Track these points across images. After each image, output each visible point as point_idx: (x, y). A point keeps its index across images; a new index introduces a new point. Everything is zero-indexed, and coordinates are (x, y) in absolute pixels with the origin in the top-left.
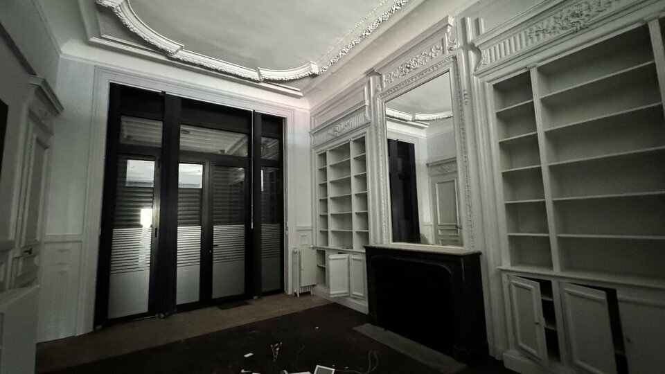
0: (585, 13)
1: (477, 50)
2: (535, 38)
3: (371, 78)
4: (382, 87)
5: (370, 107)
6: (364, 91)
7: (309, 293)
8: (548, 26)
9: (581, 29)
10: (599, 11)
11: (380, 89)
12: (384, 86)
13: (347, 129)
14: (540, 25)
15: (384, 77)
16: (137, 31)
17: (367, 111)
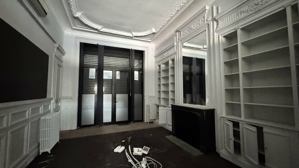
0: (260, 3)
1: (217, 21)
2: (240, 15)
3: (177, 33)
4: (181, 37)
5: (176, 46)
6: (174, 39)
7: (153, 122)
8: (245, 10)
9: (259, 11)
10: (267, 2)
11: (180, 38)
12: (182, 37)
13: (168, 55)
14: (242, 9)
15: (182, 32)
16: (87, 23)
17: (175, 47)
